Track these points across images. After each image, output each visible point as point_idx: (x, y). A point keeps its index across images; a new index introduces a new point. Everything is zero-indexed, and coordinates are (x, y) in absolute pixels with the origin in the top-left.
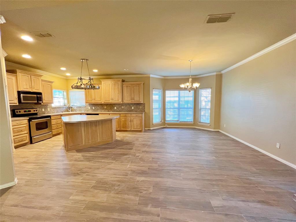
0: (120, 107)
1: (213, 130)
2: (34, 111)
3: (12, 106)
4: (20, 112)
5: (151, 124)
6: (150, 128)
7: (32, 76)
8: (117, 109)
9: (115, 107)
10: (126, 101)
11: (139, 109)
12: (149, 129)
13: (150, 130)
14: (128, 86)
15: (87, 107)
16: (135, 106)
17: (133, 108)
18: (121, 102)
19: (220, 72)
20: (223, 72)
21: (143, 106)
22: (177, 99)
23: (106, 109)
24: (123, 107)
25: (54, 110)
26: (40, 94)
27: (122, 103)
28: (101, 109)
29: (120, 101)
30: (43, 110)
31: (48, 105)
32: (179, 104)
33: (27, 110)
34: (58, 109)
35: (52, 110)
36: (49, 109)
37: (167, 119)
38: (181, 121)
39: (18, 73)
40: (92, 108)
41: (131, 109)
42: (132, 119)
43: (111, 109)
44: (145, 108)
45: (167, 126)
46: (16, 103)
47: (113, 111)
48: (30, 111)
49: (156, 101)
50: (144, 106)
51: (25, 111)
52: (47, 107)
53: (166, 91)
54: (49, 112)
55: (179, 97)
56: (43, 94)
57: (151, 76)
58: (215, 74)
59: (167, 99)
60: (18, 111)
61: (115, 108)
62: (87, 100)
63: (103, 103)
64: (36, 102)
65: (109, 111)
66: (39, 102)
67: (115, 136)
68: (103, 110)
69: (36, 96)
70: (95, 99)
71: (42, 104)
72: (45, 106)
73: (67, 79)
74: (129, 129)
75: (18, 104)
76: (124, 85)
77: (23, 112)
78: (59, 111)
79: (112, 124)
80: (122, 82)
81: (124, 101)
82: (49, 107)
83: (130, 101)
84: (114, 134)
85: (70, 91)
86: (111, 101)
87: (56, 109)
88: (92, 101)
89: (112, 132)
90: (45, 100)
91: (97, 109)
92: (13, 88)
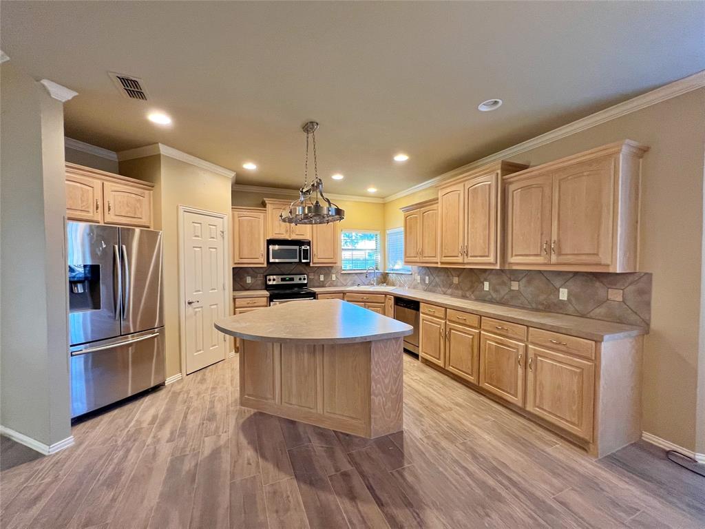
0: (504, 283)
2: (300, 279)
3: (237, 270)
4: (274, 280)
8: (492, 292)
9: (486, 283)
14: (531, 186)
15: (413, 276)
16: (575, 286)
17: (563, 294)
21: (631, 289)
23: (457, 287)
24: (515, 286)
25: (346, 280)
26: (309, 243)
27: (498, 267)
28: (444, 286)
29: (491, 259)
30: (322, 278)
31: (332, 267)
33: (286, 277)
34: (356, 277)
35: (341, 279)
36: (334, 276)
39: (268, 206)
40: (424, 280)
41: (554, 299)
42: (531, 355)
43: (472, 287)
46: (263, 264)
48: (292, 279)
51: (283, 280)
52: (330, 272)
54: (335, 284)
56: (314, 245)
60: (272, 277)
61: (486, 286)
62: (406, 256)
63: (439, 265)
64: (297, 260)
65: (464, 297)
66: (303, 261)
67: (393, 414)
68: (449, 291)
69: (297, 247)
70: (422, 253)
71: (311, 265)
72: (327, 269)
73: (384, 204)
74: (517, 400)
75: (265, 265)
76: (511, 188)
77: (280, 280)
78: (359, 282)
79: (373, 363)
80: (503, 175)
81: (512, 260)
82: (333, 271)
83: (540, 260)
84: (389, 404)
85: (388, 232)
86: (460, 260)
87: (350, 277)
88: (417, 259)
89: (370, 395)
90: (319, 255)
91: (434, 284)
92: (259, 234)
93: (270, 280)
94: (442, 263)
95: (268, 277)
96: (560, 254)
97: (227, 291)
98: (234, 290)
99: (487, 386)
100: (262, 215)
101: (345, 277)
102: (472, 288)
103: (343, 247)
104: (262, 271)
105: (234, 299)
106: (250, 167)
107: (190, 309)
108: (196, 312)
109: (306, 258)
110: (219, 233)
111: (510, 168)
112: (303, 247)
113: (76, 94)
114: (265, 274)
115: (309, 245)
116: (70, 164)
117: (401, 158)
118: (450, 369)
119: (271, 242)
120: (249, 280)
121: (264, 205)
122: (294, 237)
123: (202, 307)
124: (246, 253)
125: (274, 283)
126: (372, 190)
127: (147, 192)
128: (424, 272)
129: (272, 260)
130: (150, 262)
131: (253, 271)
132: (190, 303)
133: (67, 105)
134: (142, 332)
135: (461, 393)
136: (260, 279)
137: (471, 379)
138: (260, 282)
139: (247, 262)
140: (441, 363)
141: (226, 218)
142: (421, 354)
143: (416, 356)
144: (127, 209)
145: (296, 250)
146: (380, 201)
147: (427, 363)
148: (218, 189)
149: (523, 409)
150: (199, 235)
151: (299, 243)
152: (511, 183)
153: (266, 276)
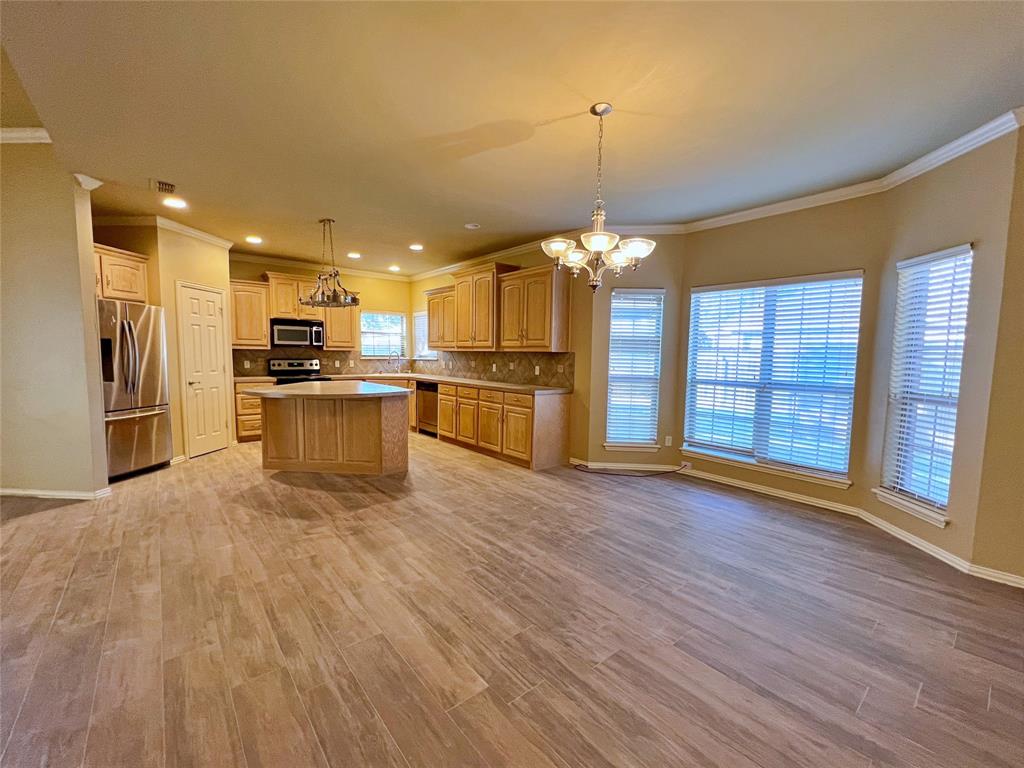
0: (504, 364)
2: (312, 365)
3: (237, 352)
4: (279, 365)
5: (594, 444)
6: (585, 460)
7: (300, 284)
8: (498, 373)
9: (494, 365)
10: (509, 344)
11: (553, 376)
12: (584, 463)
14: (514, 287)
15: (439, 362)
16: (541, 363)
17: (537, 371)
18: (492, 348)
21: (567, 364)
23: (474, 370)
24: (511, 366)
25: (365, 367)
26: (320, 324)
27: (494, 350)
28: (464, 371)
29: (490, 343)
30: (337, 364)
31: (349, 352)
32: (766, 363)
33: (295, 362)
34: (378, 363)
35: (360, 366)
36: (352, 362)
37: (692, 437)
39: (270, 280)
41: (532, 374)
42: (505, 412)
44: (573, 373)
46: (266, 346)
47: (489, 380)
48: (302, 365)
49: (634, 344)
50: (571, 365)
51: (290, 365)
52: (347, 357)
53: (693, 295)
54: (354, 370)
56: (328, 326)
60: (276, 362)
61: (494, 368)
62: (429, 341)
63: (456, 350)
64: (308, 343)
65: (479, 379)
66: (315, 344)
67: (400, 458)
68: (469, 374)
69: (308, 329)
70: (443, 338)
71: (325, 348)
72: (343, 354)
73: (411, 283)
74: (497, 449)
75: (269, 348)
76: (504, 285)
77: (286, 364)
78: (381, 369)
79: (383, 417)
80: (498, 274)
81: (503, 344)
82: (351, 356)
83: (518, 343)
84: (396, 450)
85: (415, 314)
86: (469, 344)
87: (371, 364)
88: (439, 344)
89: (381, 442)
90: (333, 339)
91: (456, 369)
92: (261, 313)
93: (274, 365)
94: (458, 347)
95: (272, 362)
96: (528, 339)
97: (228, 374)
98: (235, 376)
99: (482, 444)
100: (263, 291)
101: (365, 363)
102: (485, 371)
103: (362, 330)
104: (263, 355)
105: (235, 384)
106: (254, 240)
107: (191, 389)
108: (197, 395)
109: (318, 340)
110: (217, 310)
111: (503, 268)
112: (314, 329)
113: (101, 183)
114: (268, 358)
115: (322, 326)
116: (97, 245)
117: (417, 247)
118: (460, 438)
119: (274, 322)
120: (247, 365)
121: (265, 278)
122: (303, 317)
123: (202, 389)
124: (244, 333)
125: (279, 368)
126: (395, 268)
127: (141, 265)
128: (448, 357)
129: (276, 342)
130: (147, 337)
131: (252, 355)
132: (190, 384)
133: (92, 192)
134: (143, 408)
135: (465, 452)
136: (261, 363)
137: (473, 442)
138: (261, 368)
139: (248, 344)
140: (453, 436)
141: (224, 293)
142: (439, 432)
143: (434, 435)
144: (124, 283)
145: (306, 331)
146: (406, 279)
147: (444, 439)
148: (216, 261)
149: (501, 453)
150: (197, 311)
151: (309, 323)
152: (504, 281)
153: (268, 361)
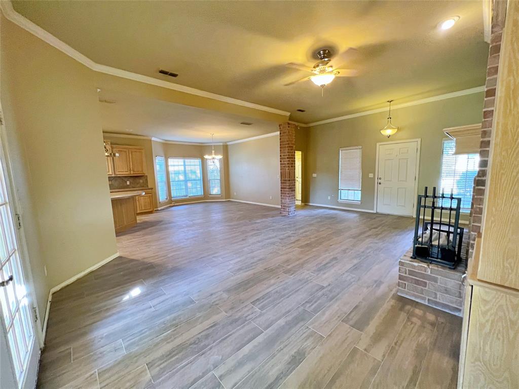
1: (224, 200)
5: (158, 202)
6: (157, 208)
10: (119, 173)
11: (138, 184)
13: (158, 210)
14: (122, 151)
16: (131, 180)
17: (128, 183)
18: (112, 175)
19: (226, 143)
20: (228, 143)
21: (144, 179)
22: (182, 168)
32: (185, 176)
37: (172, 195)
38: (189, 195)
41: (125, 184)
44: (147, 182)
45: (176, 204)
50: (147, 180)
53: (169, 160)
55: (185, 165)
57: (153, 139)
58: (222, 144)
59: (171, 169)
